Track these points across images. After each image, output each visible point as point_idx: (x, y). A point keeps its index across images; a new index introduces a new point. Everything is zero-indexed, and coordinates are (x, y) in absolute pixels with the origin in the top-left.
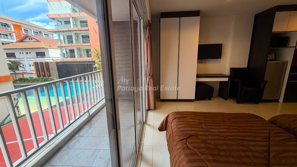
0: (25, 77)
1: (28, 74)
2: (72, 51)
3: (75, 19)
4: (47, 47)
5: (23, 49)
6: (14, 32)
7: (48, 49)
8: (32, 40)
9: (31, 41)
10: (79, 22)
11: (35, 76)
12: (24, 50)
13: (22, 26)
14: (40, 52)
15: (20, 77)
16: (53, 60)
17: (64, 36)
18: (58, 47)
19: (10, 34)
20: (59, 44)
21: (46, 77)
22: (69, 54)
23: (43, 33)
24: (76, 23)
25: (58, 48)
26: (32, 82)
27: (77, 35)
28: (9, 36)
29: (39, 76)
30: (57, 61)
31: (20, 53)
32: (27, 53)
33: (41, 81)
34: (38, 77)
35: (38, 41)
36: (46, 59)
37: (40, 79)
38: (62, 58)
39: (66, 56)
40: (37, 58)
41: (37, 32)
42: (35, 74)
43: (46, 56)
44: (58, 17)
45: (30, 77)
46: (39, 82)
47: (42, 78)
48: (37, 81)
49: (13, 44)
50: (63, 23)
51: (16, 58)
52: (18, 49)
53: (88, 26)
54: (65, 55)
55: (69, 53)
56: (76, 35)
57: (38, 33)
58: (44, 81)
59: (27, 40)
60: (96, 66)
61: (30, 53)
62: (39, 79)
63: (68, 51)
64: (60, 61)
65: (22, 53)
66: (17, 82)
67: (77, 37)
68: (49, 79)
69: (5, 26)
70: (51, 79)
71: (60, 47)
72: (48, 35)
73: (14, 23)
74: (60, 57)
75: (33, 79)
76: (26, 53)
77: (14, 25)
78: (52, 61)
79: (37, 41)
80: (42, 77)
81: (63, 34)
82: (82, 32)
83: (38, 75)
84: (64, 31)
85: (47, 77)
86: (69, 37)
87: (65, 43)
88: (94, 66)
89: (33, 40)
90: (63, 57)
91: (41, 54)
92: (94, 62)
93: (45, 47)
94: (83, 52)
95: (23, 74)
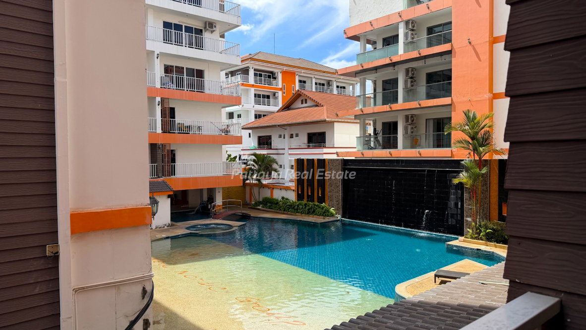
0: (274, 197)
1: (281, 189)
2: (390, 128)
3: (414, 27)
4: (333, 120)
5: (285, 128)
6: (281, 89)
7: (335, 124)
8: (306, 103)
9: (304, 105)
10: (425, 32)
11: (292, 196)
12: (288, 128)
13: (296, 73)
14: (317, 133)
15: (265, 196)
16: (338, 156)
17: (375, 83)
18: (356, 117)
19: (274, 94)
20: (361, 107)
21: (314, 201)
22: (380, 138)
23: (335, 83)
24: (416, 36)
25: (355, 121)
26: (284, 210)
27: (413, 74)
28: (271, 100)
29: (300, 197)
30: (345, 158)
31: (280, 136)
32: (292, 136)
33: (301, 213)
34: (298, 201)
35: (317, 106)
36: (325, 150)
37: (301, 207)
38: (360, 148)
39: (372, 144)
40: (309, 147)
41: (322, 82)
42: (294, 190)
43: (327, 144)
44: (369, 28)
45: (283, 198)
46: (297, 214)
47: (305, 205)
48: (295, 210)
49: (273, 116)
50: (380, 45)
51: (271, 149)
52: (278, 126)
53: (450, 41)
54: (372, 139)
55: (381, 134)
56: (410, 75)
57: (323, 85)
58: (308, 214)
59: (298, 104)
60: (464, 180)
61: (297, 135)
62: (298, 206)
63: (379, 128)
64: (354, 158)
65: (283, 137)
66: (258, 207)
67: (412, 82)
68: (319, 209)
69: (269, 77)
70: (324, 211)
71: (361, 118)
72: (344, 88)
73: (285, 68)
74: (356, 146)
75: (289, 203)
76: (290, 136)
77: (284, 73)
78: (335, 157)
79: (315, 104)
80: (305, 202)
81: (374, 76)
82: (430, 61)
83: (298, 194)
84: (376, 69)
85: (317, 203)
86: (388, 86)
87: (375, 104)
88: (456, 181)
89: (309, 103)
90: (364, 145)
91: (317, 139)
92: (458, 162)
93: (327, 120)
94: (423, 130)
95: (273, 188)
